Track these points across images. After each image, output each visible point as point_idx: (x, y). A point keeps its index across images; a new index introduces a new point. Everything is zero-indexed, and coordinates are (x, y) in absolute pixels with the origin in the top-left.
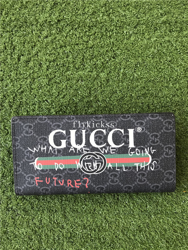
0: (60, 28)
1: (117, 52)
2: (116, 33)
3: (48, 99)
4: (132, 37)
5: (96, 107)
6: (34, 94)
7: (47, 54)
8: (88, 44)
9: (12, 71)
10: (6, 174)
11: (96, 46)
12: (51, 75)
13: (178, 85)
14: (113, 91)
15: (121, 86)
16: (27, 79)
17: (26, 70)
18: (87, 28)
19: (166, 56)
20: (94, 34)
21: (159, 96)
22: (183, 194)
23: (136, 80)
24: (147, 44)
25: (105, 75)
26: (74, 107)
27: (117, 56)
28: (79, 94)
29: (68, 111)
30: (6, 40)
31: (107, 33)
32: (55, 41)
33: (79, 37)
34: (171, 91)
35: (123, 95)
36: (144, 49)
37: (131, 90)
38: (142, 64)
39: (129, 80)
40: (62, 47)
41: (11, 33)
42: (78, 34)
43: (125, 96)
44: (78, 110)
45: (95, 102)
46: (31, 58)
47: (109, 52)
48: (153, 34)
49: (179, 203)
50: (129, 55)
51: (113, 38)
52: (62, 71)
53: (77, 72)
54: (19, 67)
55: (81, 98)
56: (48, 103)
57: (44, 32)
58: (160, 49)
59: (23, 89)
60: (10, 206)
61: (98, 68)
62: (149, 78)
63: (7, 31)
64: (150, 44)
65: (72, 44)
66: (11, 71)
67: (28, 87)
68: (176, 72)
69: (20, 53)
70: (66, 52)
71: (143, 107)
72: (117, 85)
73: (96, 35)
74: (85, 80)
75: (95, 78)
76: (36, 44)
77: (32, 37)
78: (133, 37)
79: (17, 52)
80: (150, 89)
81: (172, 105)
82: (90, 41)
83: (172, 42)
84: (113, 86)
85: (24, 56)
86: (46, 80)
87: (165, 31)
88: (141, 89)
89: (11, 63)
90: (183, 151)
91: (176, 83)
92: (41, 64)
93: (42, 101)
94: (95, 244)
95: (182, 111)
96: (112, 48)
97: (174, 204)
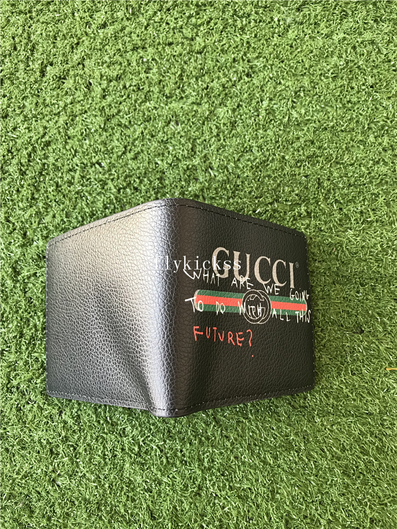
0: (134, 6)
1: (257, 64)
2: (256, 21)
3: (102, 159)
4: (290, 32)
5: (206, 180)
6: (72, 150)
7: (103, 63)
8: (193, 43)
9: (27, 96)
10: (7, 317)
11: (210, 49)
12: (110, 109)
13: (386, 139)
14: (245, 146)
15: (261, 138)
16: (59, 117)
17: (58, 97)
18: (193, 7)
19: (364, 74)
20: (208, 22)
21: (344, 161)
22: (385, 375)
23: (296, 126)
24: (324, 46)
25: (228, 111)
26: (158, 179)
27: (257, 73)
28: (169, 152)
29: (143, 188)
30: (16, 30)
31: (236, 21)
32: (122, 35)
33: (173, 29)
34: (370, 152)
35: (265, 156)
36: (316, 57)
37: (284, 146)
38: (310, 91)
39: (279, 125)
40: (137, 48)
41: (28, 15)
42: (173, 20)
43: (271, 158)
44: (165, 187)
45: (203, 171)
46: (69, 70)
47: (239, 63)
48: (338, 25)
49: (376, 393)
50: (281, 70)
51: (248, 32)
52: (136, 101)
53: (166, 105)
54: (42, 89)
55: (173, 160)
56: (101, 170)
57: (98, 14)
58: (352, 59)
59: (50, 137)
60: (15, 383)
61: (214, 96)
62: (325, 123)
63: (21, 12)
64: (330, 47)
65: (159, 44)
66: (24, 97)
67: (59, 133)
68: (385, 111)
69: (47, 59)
70: (145, 60)
71: (308, 185)
72: (252, 133)
73: (212, 24)
74: (184, 122)
75: (205, 118)
76: (81, 40)
77: (72, 26)
78: (293, 32)
79: (39, 57)
80: (326, 145)
81: (371, 182)
82: (197, 38)
83: (380, 45)
84: (244, 137)
85: (54, 67)
86: (100, 120)
87: (366, 20)
88: (305, 146)
89: (26, 80)
90: (389, 282)
91: (383, 136)
92: (90, 84)
93: (89, 164)
94: (191, 470)
95: (393, 196)
96: (245, 54)
97: (364, 395)
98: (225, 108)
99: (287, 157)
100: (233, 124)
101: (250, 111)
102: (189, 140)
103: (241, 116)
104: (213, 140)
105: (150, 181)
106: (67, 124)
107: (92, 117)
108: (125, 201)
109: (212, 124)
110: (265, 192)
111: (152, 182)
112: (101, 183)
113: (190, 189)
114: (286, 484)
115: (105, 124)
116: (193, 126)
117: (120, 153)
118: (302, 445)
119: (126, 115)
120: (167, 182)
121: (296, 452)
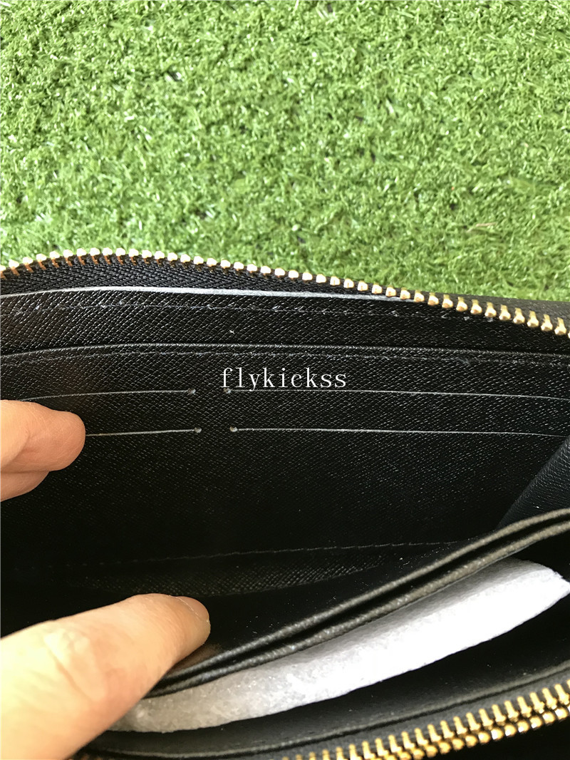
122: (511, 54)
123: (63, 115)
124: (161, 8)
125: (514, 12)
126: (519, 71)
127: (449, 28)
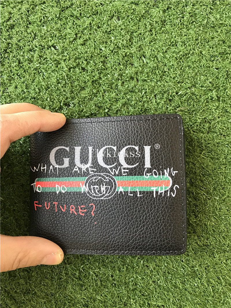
98: (157, 9)
99: (203, 53)
100: (164, 22)
101: (177, 13)
102: (128, 32)
103: (169, 16)
104: (147, 33)
105: (95, 62)
106: (28, 11)
107: (49, 8)
108: (74, 78)
109: (147, 22)
110: (186, 79)
111: (97, 64)
112: (55, 62)
113: (127, 72)
114: (191, 303)
115: (60, 14)
116: (131, 22)
117: (71, 39)
118: (204, 274)
119: (78, 8)
120: (109, 65)
121: (199, 279)
122: (192, 38)
123: (9, 65)
124: (49, 19)
125: (194, 20)
126: (196, 45)
127: (167, 27)
